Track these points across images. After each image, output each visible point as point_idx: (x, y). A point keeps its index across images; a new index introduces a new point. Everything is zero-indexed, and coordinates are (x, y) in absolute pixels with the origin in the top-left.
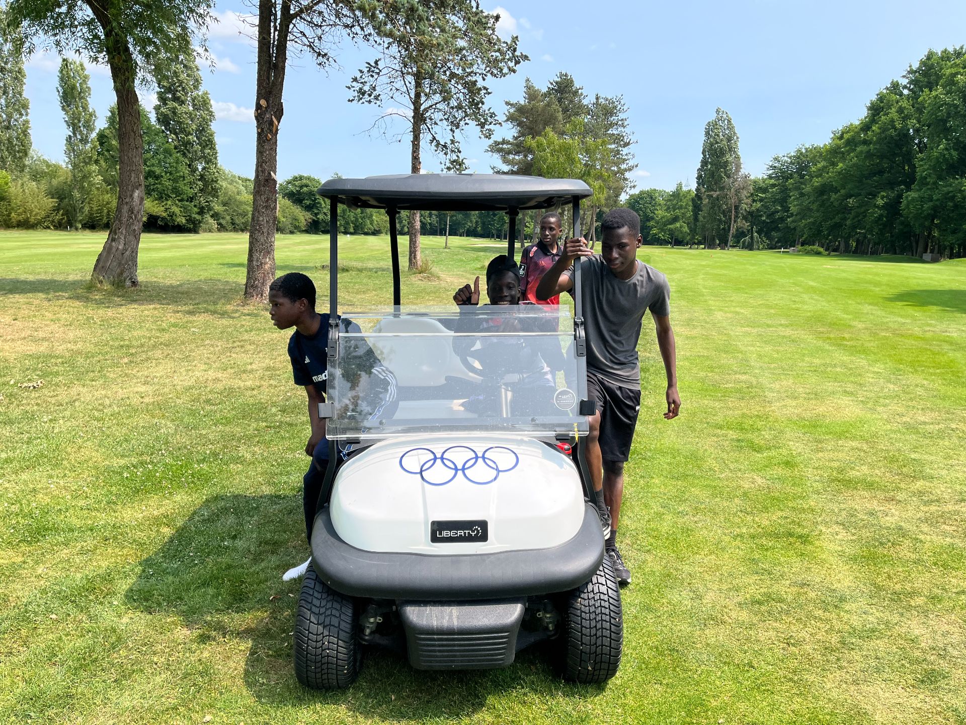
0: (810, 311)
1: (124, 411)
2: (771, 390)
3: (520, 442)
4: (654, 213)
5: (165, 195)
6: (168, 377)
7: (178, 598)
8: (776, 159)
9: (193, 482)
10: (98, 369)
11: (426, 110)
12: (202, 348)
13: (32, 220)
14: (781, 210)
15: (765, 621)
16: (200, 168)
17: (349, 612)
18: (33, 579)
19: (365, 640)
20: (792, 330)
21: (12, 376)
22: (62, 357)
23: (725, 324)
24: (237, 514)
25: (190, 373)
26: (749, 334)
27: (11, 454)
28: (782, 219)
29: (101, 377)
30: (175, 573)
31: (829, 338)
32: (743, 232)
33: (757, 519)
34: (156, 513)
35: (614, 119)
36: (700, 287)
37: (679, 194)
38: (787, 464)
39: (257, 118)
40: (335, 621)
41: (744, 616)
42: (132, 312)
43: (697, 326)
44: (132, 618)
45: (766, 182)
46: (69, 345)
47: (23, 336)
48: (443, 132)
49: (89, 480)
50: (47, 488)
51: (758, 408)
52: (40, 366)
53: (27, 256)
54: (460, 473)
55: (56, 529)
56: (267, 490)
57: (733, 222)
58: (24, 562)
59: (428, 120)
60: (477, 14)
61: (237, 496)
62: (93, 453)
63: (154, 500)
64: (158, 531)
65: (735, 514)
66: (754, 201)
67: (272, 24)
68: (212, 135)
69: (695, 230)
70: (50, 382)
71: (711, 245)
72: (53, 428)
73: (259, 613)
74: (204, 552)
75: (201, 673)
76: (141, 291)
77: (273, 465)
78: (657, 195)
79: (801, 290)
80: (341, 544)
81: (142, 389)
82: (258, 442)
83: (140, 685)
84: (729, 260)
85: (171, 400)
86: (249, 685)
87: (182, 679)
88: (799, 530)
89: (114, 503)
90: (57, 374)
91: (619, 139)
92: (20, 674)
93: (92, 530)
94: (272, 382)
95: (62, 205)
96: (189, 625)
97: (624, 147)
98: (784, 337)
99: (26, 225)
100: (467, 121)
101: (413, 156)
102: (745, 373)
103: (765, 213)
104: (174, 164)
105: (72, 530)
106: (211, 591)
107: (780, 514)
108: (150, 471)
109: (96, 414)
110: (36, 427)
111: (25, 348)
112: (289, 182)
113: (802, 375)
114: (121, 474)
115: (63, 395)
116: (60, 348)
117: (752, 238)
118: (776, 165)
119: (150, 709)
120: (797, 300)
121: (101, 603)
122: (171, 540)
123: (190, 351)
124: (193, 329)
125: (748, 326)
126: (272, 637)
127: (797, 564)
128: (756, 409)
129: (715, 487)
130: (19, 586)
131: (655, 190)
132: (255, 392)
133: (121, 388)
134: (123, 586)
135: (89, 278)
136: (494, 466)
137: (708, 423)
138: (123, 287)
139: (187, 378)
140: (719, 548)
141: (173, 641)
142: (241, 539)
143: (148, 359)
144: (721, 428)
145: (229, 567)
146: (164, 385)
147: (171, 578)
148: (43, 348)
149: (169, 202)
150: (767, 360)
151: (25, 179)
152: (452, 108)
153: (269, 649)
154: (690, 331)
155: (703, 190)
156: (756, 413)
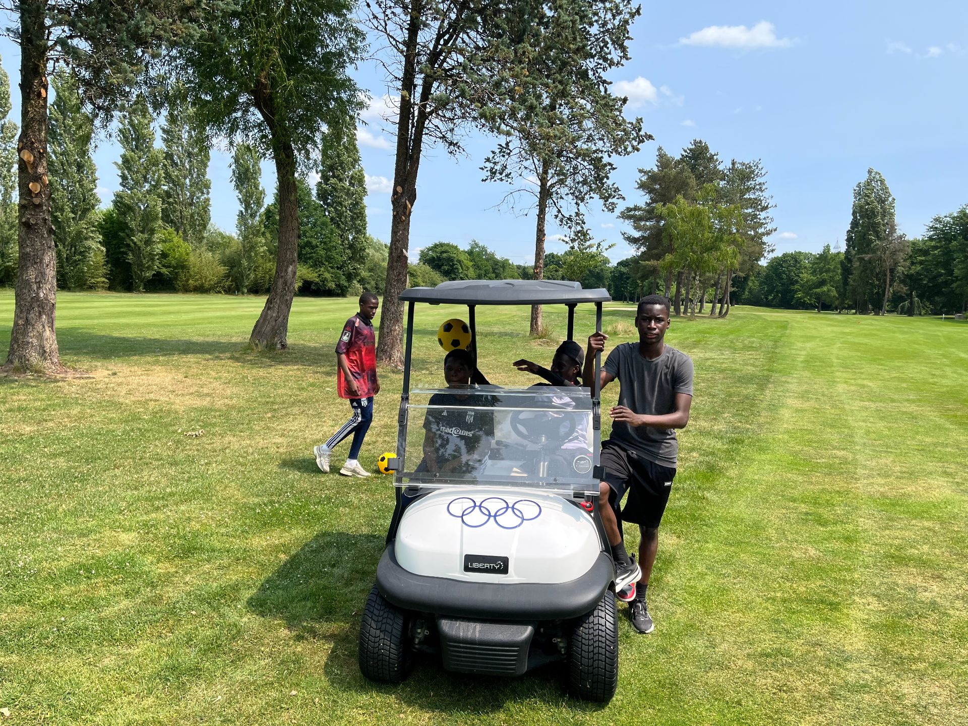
0: (948, 386)
1: (263, 459)
2: (865, 467)
3: (546, 498)
4: (798, 276)
5: (319, 262)
6: (301, 431)
7: (284, 607)
8: (936, 220)
9: (308, 520)
10: (247, 422)
11: (552, 186)
12: (332, 406)
13: (207, 285)
14: (945, 274)
15: (767, 670)
16: (351, 237)
17: (400, 622)
18: (181, 585)
19: (416, 648)
20: (918, 406)
21: (180, 425)
22: (220, 411)
23: (843, 397)
24: (338, 548)
25: (319, 427)
26: (867, 409)
27: (174, 489)
28: (946, 284)
29: (248, 429)
30: (285, 588)
31: (956, 416)
32: (901, 297)
33: (795, 585)
34: (277, 542)
35: (751, 183)
36: (832, 357)
37: (827, 257)
38: (848, 539)
39: (393, 202)
40: (389, 628)
41: (749, 665)
42: (279, 372)
43: (812, 399)
44: (249, 619)
45: (927, 244)
46: (226, 400)
47: (191, 391)
48: (568, 206)
49: (230, 513)
50: (198, 518)
51: (842, 484)
52: (202, 417)
53: (200, 319)
54: (492, 519)
55: (202, 549)
56: (365, 530)
57: (888, 286)
58: (177, 572)
59: (554, 195)
60: (604, 98)
61: (340, 533)
62: (234, 492)
63: (277, 532)
64: (276, 556)
65: (774, 580)
66: (913, 263)
67: (410, 121)
68: (363, 208)
69: (845, 294)
70: (208, 432)
71: (863, 310)
72: (208, 470)
73: (342, 624)
74: (308, 575)
75: (293, 662)
76: (288, 353)
77: (374, 510)
78: (802, 257)
79: (948, 363)
80: (397, 568)
81: (279, 440)
82: (365, 490)
83: (250, 666)
84: (878, 327)
85: (300, 451)
86: (326, 673)
87: (279, 665)
88: (832, 598)
89: (247, 532)
90: (214, 425)
91: (757, 203)
92: (165, 650)
93: (228, 552)
94: (387, 438)
95: (233, 272)
96: (289, 628)
97: (762, 211)
98: (906, 413)
99: (201, 290)
100: (592, 195)
101: (538, 228)
102: (843, 449)
103: (926, 276)
104: (329, 235)
105: (213, 550)
106: (309, 604)
107: (819, 583)
108: (277, 509)
109: (241, 460)
110: (195, 468)
111: (190, 401)
112: (429, 249)
113: (906, 453)
114: (254, 509)
115: (218, 443)
116: (219, 403)
117: (911, 303)
118: (938, 226)
119: (253, 683)
120: (937, 373)
121: (229, 606)
122: (285, 565)
123: (322, 409)
124: (328, 389)
125: (869, 400)
126: (349, 642)
127: (818, 627)
128: (839, 484)
129: (765, 554)
130: (170, 590)
131: (800, 253)
132: (370, 447)
133: (263, 439)
134: (247, 595)
135: (247, 341)
136: (521, 516)
137: (783, 496)
138: (274, 349)
139: (317, 432)
140: (748, 606)
141: (277, 637)
142: (338, 567)
143: (287, 414)
144: (794, 501)
145: (325, 588)
146: (297, 438)
147: (281, 592)
148: (206, 402)
149: (322, 269)
150: (873, 436)
151: (203, 249)
152: (578, 183)
153: (345, 650)
154: (802, 404)
155: (854, 252)
156: (838, 489)
